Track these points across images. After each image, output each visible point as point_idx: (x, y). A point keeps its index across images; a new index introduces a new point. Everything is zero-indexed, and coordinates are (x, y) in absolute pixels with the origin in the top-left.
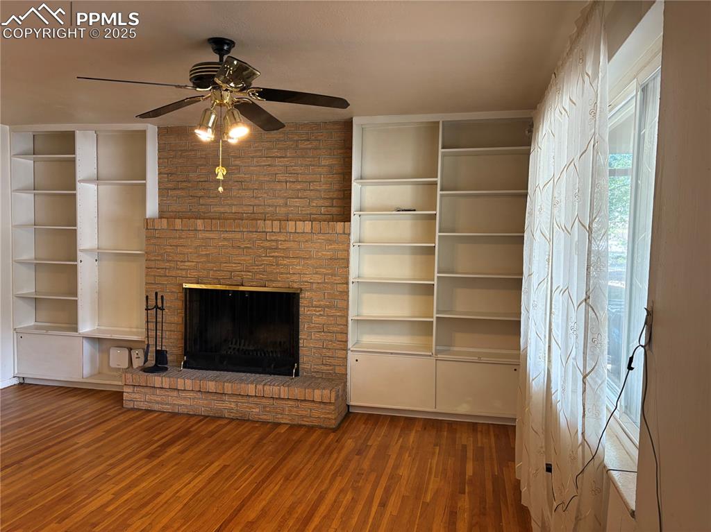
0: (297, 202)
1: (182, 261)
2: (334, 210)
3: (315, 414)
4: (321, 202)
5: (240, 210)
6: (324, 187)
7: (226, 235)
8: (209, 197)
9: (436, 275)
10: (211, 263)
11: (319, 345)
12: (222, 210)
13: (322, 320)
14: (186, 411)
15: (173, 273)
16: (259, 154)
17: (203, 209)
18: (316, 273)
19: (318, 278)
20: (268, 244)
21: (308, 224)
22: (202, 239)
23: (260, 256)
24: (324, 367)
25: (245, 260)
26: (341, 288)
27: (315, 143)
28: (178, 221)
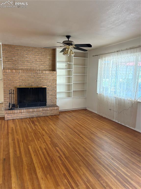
0: (42, 66)
1: (15, 81)
2: (50, 69)
3: (55, 112)
4: (47, 67)
5: (27, 68)
6: (48, 63)
7: (27, 74)
8: (18, 64)
9: (73, 82)
10: (23, 81)
11: (51, 98)
12: (22, 68)
13: (52, 93)
14: (23, 117)
15: (12, 84)
16: (32, 54)
17: (16, 67)
18: (50, 83)
19: (50, 84)
20: (38, 76)
21: (48, 72)
22: (21, 75)
23: (36, 79)
24: (52, 103)
25: (32, 80)
26: (55, 86)
27: (46, 53)
28: (14, 71)
